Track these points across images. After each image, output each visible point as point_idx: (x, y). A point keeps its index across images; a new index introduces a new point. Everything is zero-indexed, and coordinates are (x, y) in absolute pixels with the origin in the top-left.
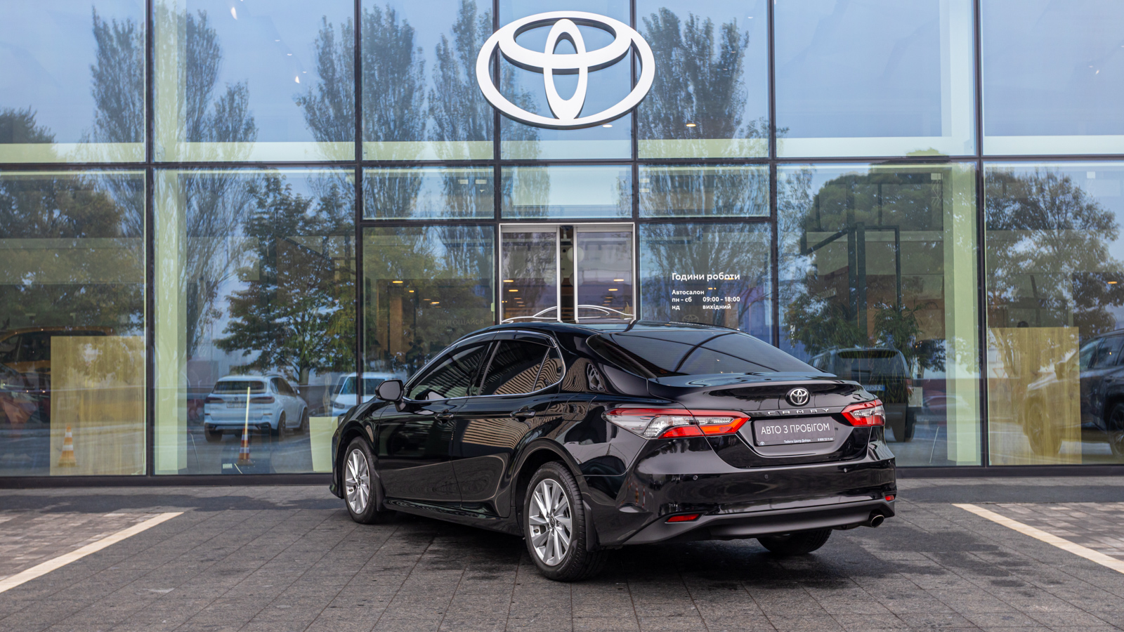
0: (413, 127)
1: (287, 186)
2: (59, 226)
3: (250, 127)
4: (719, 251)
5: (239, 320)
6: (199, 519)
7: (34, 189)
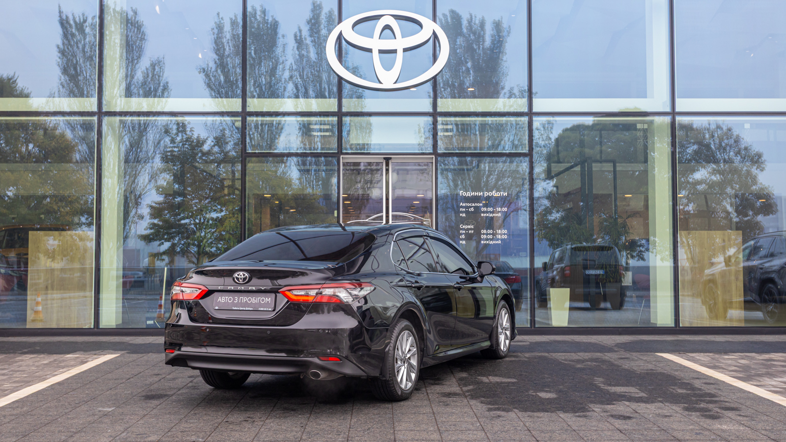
0: (277, 89)
1: (191, 128)
3: (166, 88)
4: (488, 176)
6: (131, 359)
7: (16, 130)
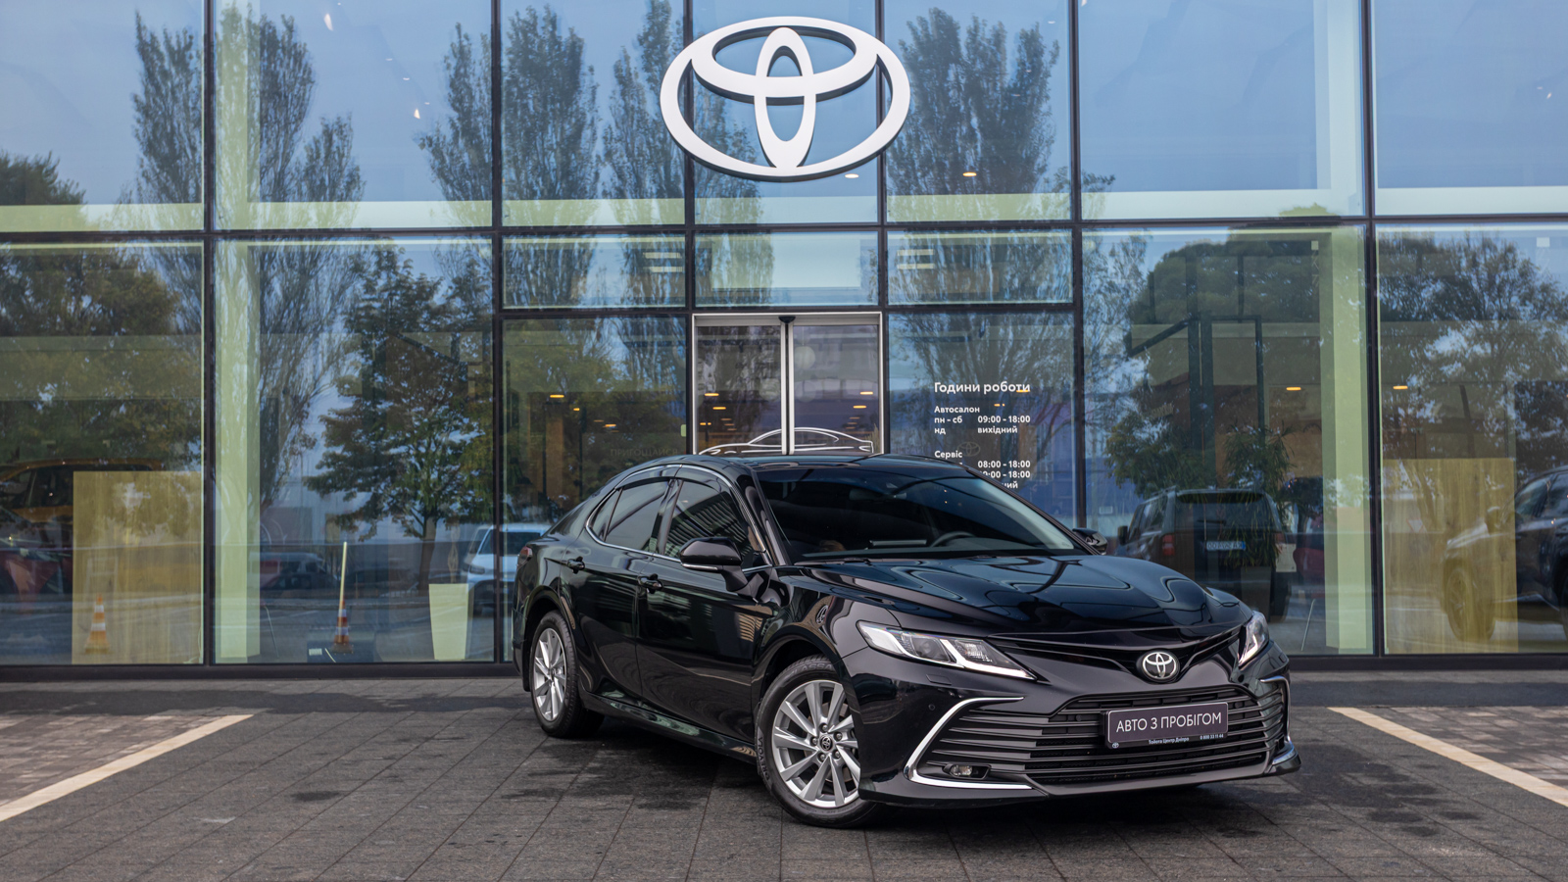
0: (582, 179)
1: (405, 262)
2: (90, 320)
3: (354, 180)
5: (339, 450)
6: (273, 724)
7: (55, 267)
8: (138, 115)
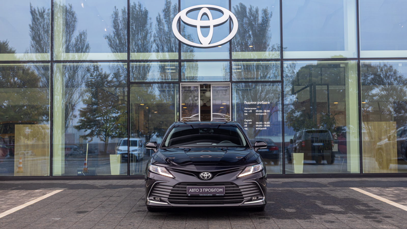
0: (147, 47)
1: (101, 69)
2: (17, 84)
3: (87, 47)
4: (261, 93)
5: (83, 119)
6: (69, 192)
7: (8, 70)
8: (30, 30)
